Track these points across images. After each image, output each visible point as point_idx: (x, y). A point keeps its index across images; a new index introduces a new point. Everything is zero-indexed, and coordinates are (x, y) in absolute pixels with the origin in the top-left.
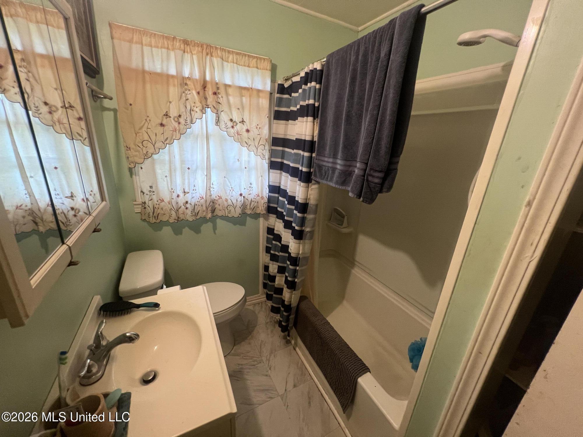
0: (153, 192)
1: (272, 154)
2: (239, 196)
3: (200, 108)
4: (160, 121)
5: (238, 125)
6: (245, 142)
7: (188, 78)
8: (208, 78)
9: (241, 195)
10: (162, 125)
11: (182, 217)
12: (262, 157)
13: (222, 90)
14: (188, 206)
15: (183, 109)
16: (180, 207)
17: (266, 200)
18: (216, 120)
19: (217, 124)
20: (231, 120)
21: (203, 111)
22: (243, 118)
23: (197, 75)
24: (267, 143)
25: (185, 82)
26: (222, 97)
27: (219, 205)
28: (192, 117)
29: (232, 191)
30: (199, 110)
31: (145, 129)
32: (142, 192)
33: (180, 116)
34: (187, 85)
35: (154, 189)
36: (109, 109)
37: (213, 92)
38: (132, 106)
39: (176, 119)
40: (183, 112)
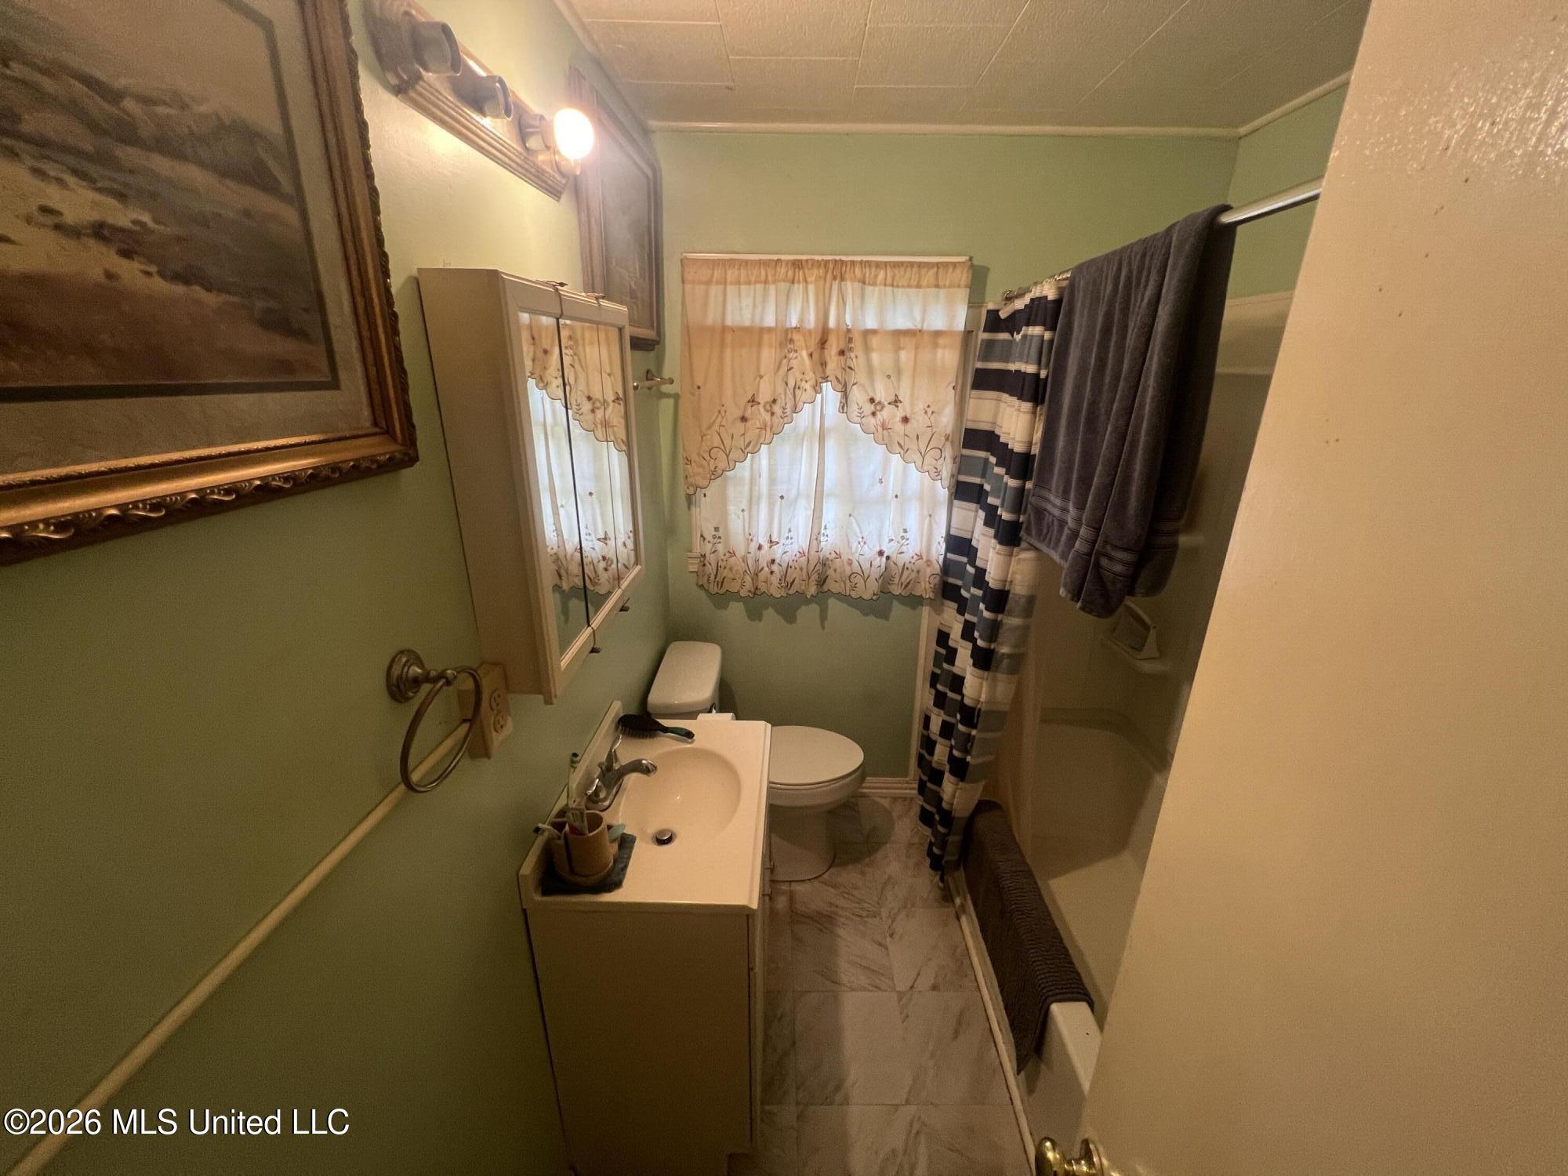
0: (720, 538)
1: (962, 464)
2: (877, 556)
3: (812, 382)
4: (739, 413)
5: (885, 410)
6: (899, 443)
7: (795, 328)
8: (832, 323)
9: (881, 553)
10: (744, 419)
11: (763, 587)
12: (934, 475)
13: (857, 344)
14: (775, 568)
15: (780, 389)
16: (762, 569)
17: (937, 568)
18: (841, 402)
19: (843, 409)
20: (872, 400)
21: (817, 388)
22: (896, 395)
23: (811, 322)
24: (948, 444)
25: (789, 337)
26: (856, 357)
27: (835, 571)
28: (797, 399)
29: (862, 544)
30: (811, 386)
31: (716, 427)
32: (702, 536)
33: (774, 401)
34: (794, 342)
35: (720, 534)
36: (668, 396)
37: (839, 349)
38: (701, 390)
39: (768, 407)
40: (780, 394)
